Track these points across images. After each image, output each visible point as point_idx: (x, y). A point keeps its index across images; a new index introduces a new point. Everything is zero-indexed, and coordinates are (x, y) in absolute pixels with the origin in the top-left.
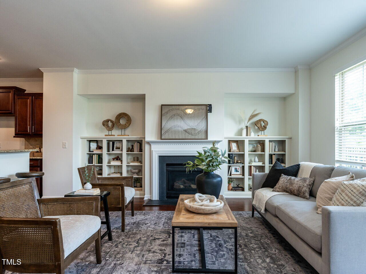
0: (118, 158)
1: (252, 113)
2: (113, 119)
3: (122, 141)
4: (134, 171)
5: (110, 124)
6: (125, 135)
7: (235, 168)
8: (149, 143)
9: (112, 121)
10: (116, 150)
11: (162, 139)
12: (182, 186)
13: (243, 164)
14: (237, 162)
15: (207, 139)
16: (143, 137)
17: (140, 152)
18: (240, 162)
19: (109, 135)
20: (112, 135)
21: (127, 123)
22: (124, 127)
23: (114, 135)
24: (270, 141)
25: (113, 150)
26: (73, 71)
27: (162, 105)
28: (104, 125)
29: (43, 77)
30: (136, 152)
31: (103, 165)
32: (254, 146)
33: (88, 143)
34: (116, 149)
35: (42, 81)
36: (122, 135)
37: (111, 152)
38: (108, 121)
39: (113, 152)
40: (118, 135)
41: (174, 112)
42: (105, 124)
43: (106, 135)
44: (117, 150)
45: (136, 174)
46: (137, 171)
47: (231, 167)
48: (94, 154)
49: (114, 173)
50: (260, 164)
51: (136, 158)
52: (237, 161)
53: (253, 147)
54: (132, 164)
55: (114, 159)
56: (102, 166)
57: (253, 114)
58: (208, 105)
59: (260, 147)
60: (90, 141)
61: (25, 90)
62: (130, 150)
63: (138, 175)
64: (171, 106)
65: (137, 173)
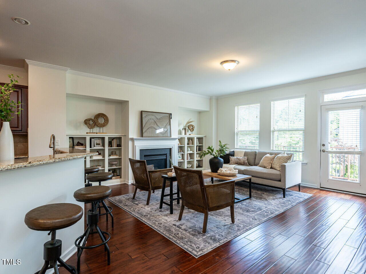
1: (189, 121)
2: (93, 118)
3: (104, 138)
6: (107, 133)
7: (179, 156)
8: (132, 140)
9: (92, 120)
10: (96, 146)
11: (143, 137)
15: (171, 136)
16: (123, 135)
17: (117, 147)
18: (181, 151)
19: (90, 133)
20: (92, 133)
21: (105, 122)
22: (102, 126)
23: (95, 133)
24: (197, 138)
25: (94, 146)
26: (66, 70)
27: (142, 112)
28: (85, 123)
30: (115, 147)
36: (101, 133)
37: (93, 148)
38: (89, 120)
39: (95, 148)
41: (150, 117)
42: (88, 122)
43: (87, 133)
44: (98, 146)
45: (114, 166)
50: (191, 152)
51: (114, 152)
54: (111, 157)
63: (116, 166)
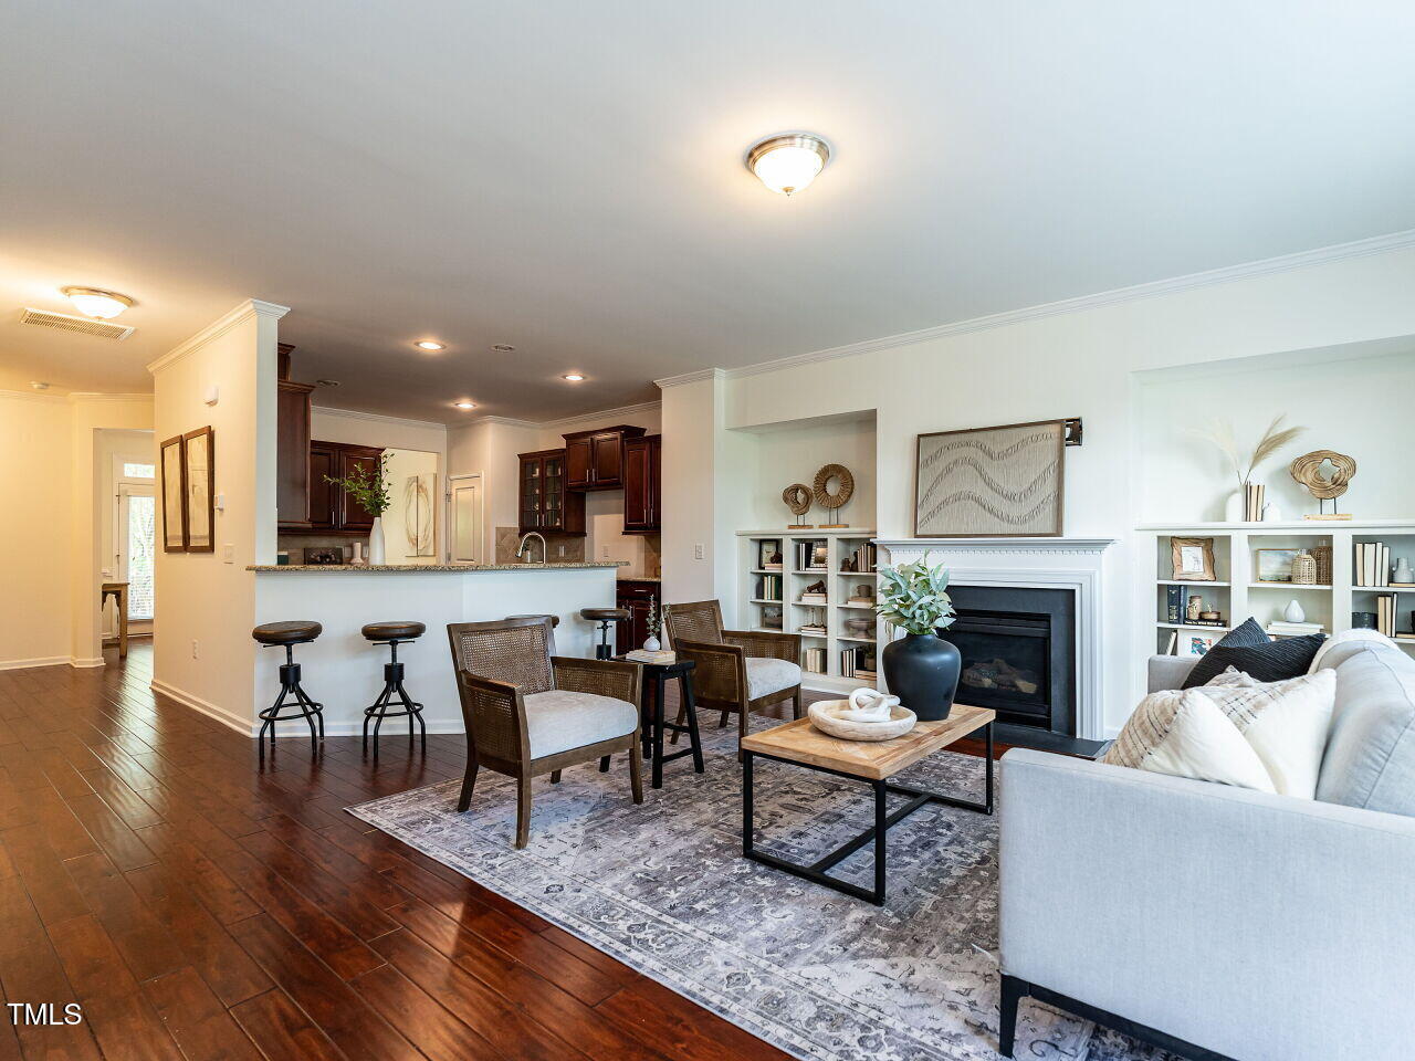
0: (820, 588)
1: (1269, 431)
2: (809, 483)
3: (826, 540)
4: (856, 623)
5: (801, 496)
6: (838, 525)
7: (1194, 640)
8: (885, 547)
9: (805, 490)
10: (815, 565)
11: (916, 536)
12: (987, 682)
13: (1225, 626)
14: (1201, 618)
15: (1059, 533)
16: (873, 529)
17: (871, 571)
18: (1214, 616)
19: (799, 526)
20: (804, 526)
21: (842, 491)
22: (837, 504)
23: (811, 527)
24: (1356, 540)
25: (808, 565)
26: (711, 376)
27: (919, 436)
28: (786, 500)
29: (660, 399)
30: (863, 571)
31: (784, 602)
32: (1288, 560)
33: (755, 547)
34: (816, 562)
35: (660, 407)
36: (830, 526)
37: (805, 569)
38: (796, 489)
39: (810, 571)
40: (820, 527)
41: (954, 454)
42: (790, 496)
43: (791, 527)
44: (818, 565)
45: (862, 633)
46: (864, 624)
47: (1174, 634)
48: (767, 575)
49: (813, 625)
50: (1309, 631)
51: (864, 591)
52: (1201, 614)
53: (1285, 563)
54: (852, 604)
55: (810, 590)
56: (780, 607)
57: (1271, 435)
58: (1068, 421)
59: (1308, 565)
60: (761, 542)
61: (644, 430)
62: (849, 566)
63: (869, 638)
64: (946, 437)
65: (866, 631)
